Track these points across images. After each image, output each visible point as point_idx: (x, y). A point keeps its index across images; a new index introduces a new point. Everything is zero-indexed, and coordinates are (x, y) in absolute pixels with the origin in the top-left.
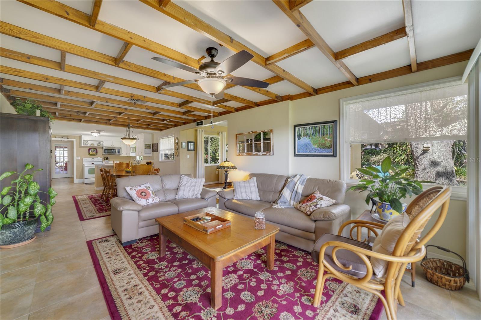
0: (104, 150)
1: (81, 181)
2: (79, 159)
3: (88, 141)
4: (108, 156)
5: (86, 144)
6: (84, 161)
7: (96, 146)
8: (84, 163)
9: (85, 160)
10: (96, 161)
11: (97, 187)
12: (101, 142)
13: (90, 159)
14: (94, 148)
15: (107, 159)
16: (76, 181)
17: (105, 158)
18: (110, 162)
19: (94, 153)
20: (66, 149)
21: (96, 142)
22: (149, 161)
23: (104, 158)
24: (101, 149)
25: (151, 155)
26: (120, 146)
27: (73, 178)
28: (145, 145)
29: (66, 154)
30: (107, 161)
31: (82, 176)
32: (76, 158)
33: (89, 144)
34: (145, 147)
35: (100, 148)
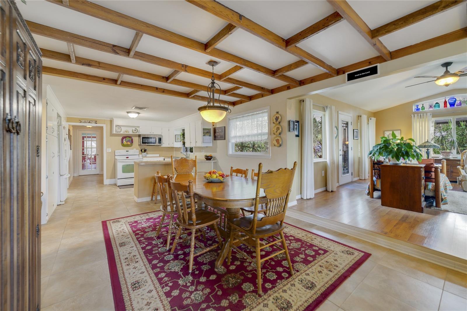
0: (141, 138)
1: (112, 181)
2: (110, 151)
3: (122, 128)
4: (146, 148)
5: (119, 130)
6: (116, 154)
7: (131, 133)
8: (116, 157)
9: (118, 152)
10: (131, 154)
11: (138, 198)
12: (137, 128)
13: (123, 151)
14: (130, 137)
15: (145, 151)
16: (106, 181)
17: (143, 150)
18: (148, 155)
19: (129, 143)
20: (95, 139)
21: (132, 128)
22: (208, 154)
23: (141, 150)
24: (138, 138)
25: (211, 145)
26: (161, 134)
27: (102, 175)
28: (204, 129)
29: (94, 144)
30: (145, 153)
31: (113, 175)
32: (107, 150)
33: (123, 131)
34: (203, 133)
35: (135, 136)
